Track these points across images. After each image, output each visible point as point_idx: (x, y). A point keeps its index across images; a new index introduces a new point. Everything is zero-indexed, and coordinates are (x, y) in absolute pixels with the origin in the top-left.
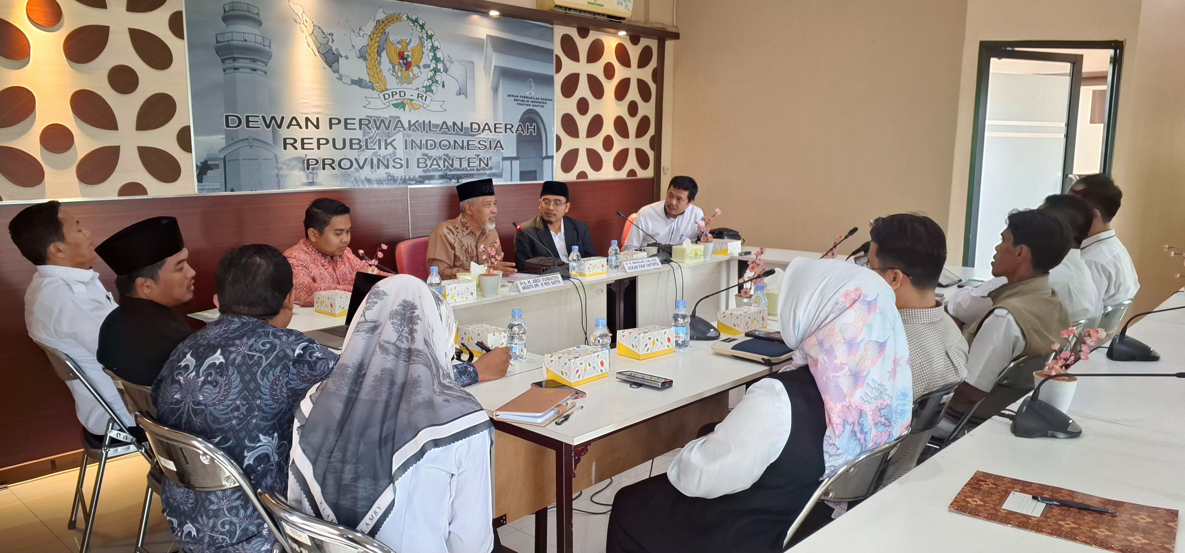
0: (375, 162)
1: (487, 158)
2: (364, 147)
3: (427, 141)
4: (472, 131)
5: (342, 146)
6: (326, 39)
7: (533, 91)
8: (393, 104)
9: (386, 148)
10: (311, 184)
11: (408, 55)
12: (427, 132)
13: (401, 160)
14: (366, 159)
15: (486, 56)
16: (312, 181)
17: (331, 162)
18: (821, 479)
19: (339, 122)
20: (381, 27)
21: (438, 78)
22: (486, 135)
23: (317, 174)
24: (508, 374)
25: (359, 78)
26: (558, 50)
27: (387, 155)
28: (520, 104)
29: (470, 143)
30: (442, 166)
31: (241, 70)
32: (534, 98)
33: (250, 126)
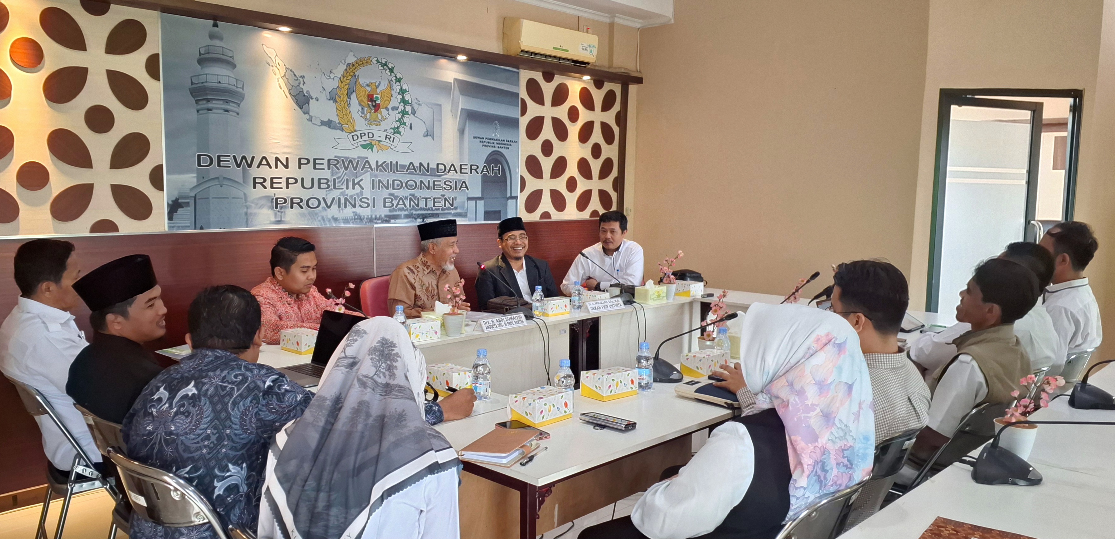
0: (342, 201)
1: (453, 198)
2: (332, 187)
3: (394, 181)
4: (438, 172)
5: (310, 186)
6: (297, 82)
7: (498, 134)
8: (361, 146)
9: (354, 188)
10: (279, 222)
11: (377, 97)
12: (394, 172)
13: (368, 199)
14: (334, 199)
15: (453, 97)
16: (280, 219)
17: (299, 201)
18: (784, 523)
19: (308, 161)
20: (351, 70)
21: (405, 120)
22: (451, 176)
23: (285, 212)
24: (473, 414)
25: (329, 119)
26: (523, 94)
27: (354, 195)
28: (485, 146)
29: (436, 183)
30: (408, 206)
31: (214, 111)
32: (499, 140)
33: (221, 165)
